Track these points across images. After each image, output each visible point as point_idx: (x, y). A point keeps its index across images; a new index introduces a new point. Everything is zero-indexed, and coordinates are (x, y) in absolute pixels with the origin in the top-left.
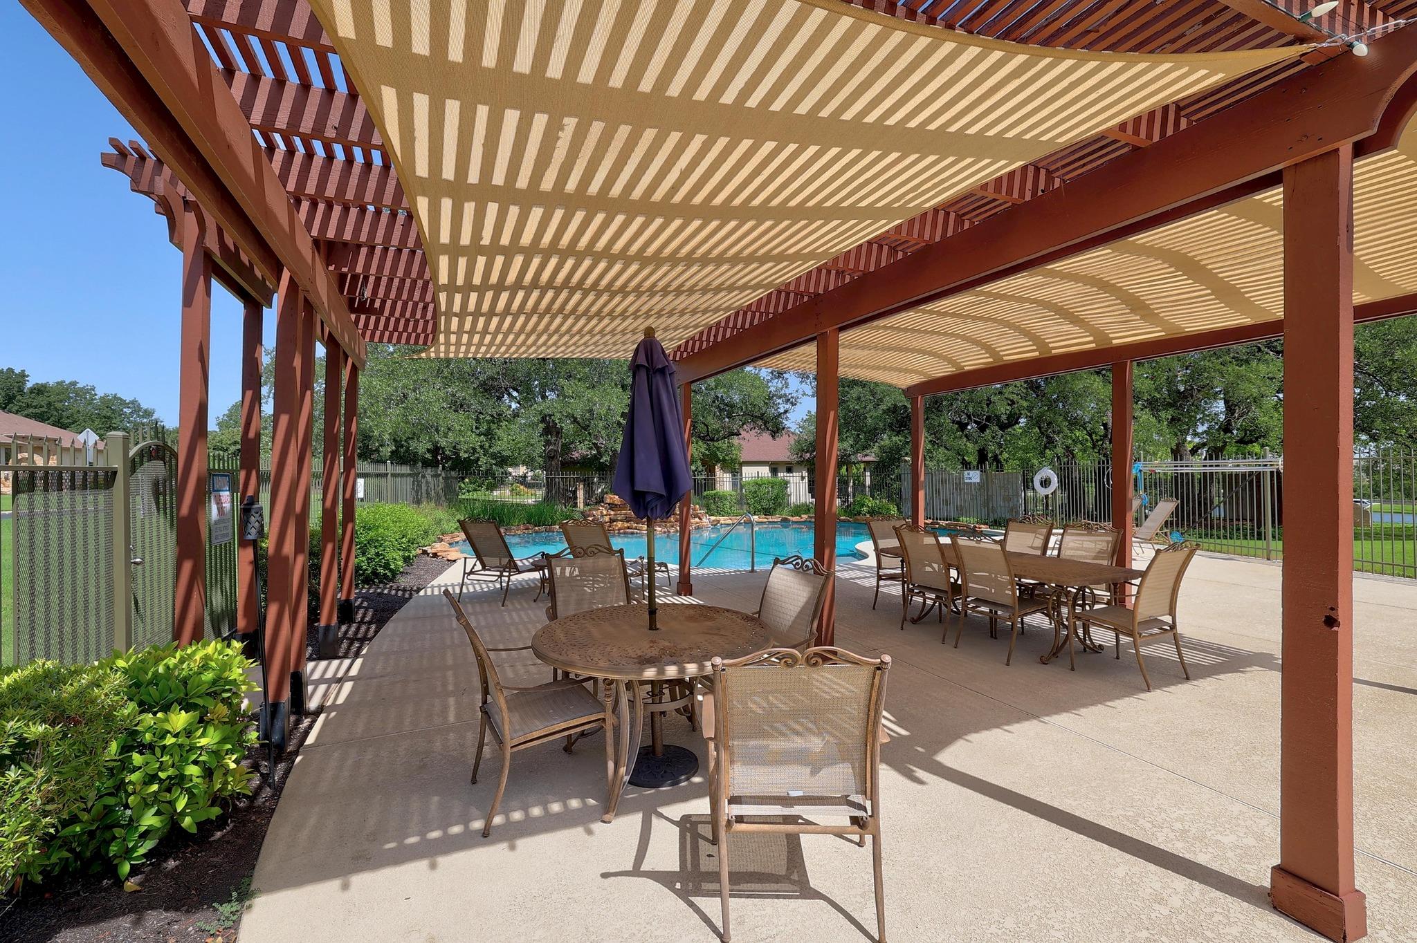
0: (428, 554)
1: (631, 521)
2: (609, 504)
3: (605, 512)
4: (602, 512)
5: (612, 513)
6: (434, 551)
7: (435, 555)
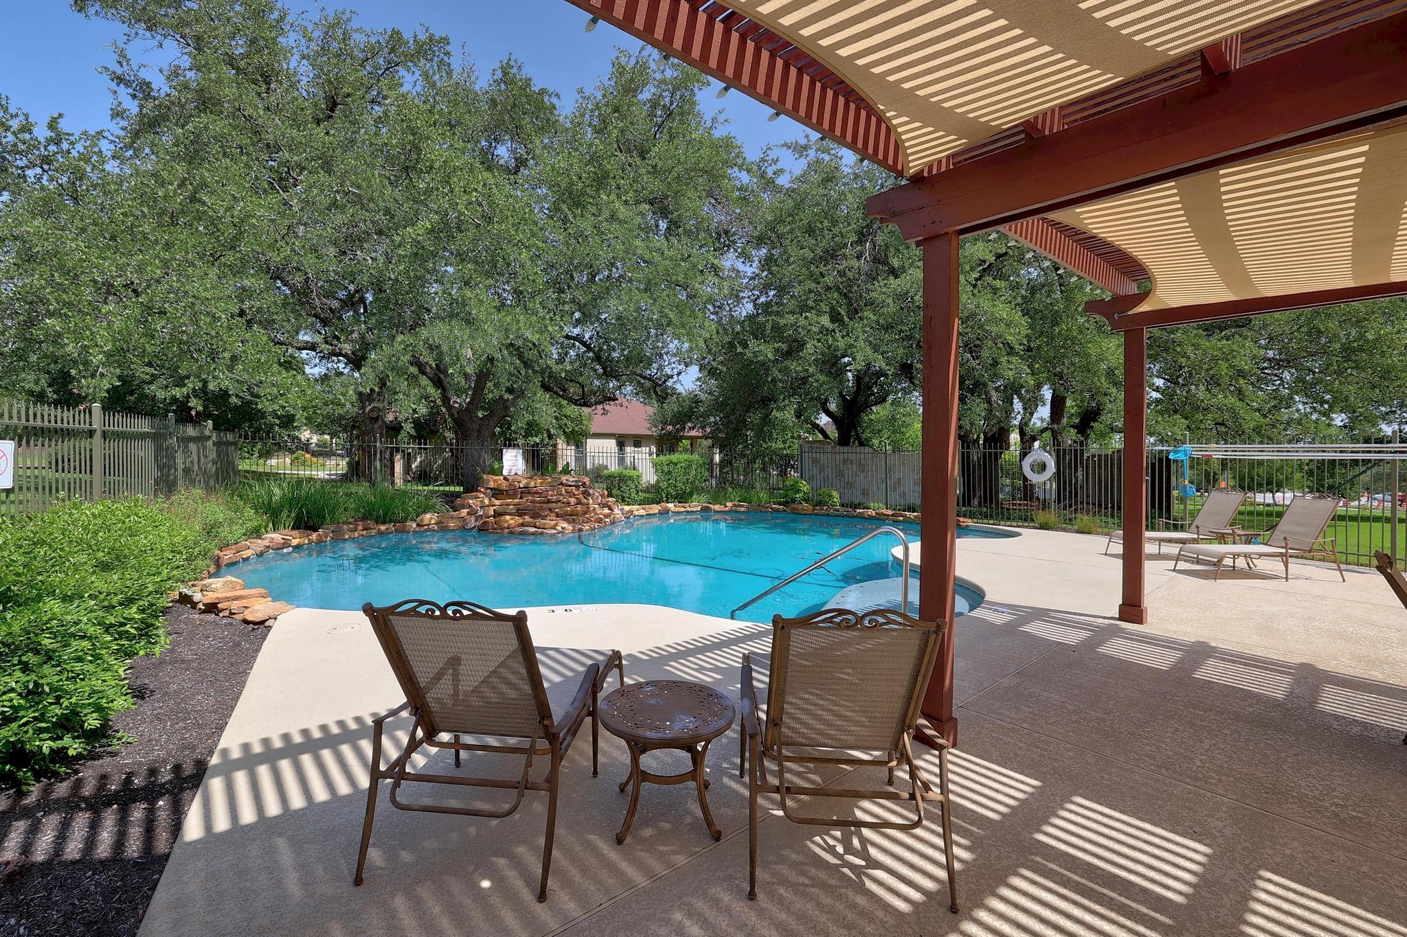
0: (194, 605)
1: (525, 514)
2: (491, 489)
3: (487, 501)
4: (482, 501)
5: (498, 502)
6: (210, 597)
7: (212, 608)
